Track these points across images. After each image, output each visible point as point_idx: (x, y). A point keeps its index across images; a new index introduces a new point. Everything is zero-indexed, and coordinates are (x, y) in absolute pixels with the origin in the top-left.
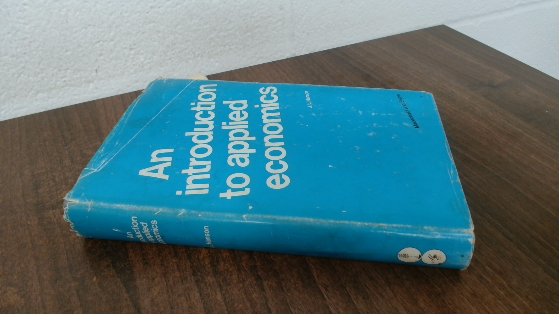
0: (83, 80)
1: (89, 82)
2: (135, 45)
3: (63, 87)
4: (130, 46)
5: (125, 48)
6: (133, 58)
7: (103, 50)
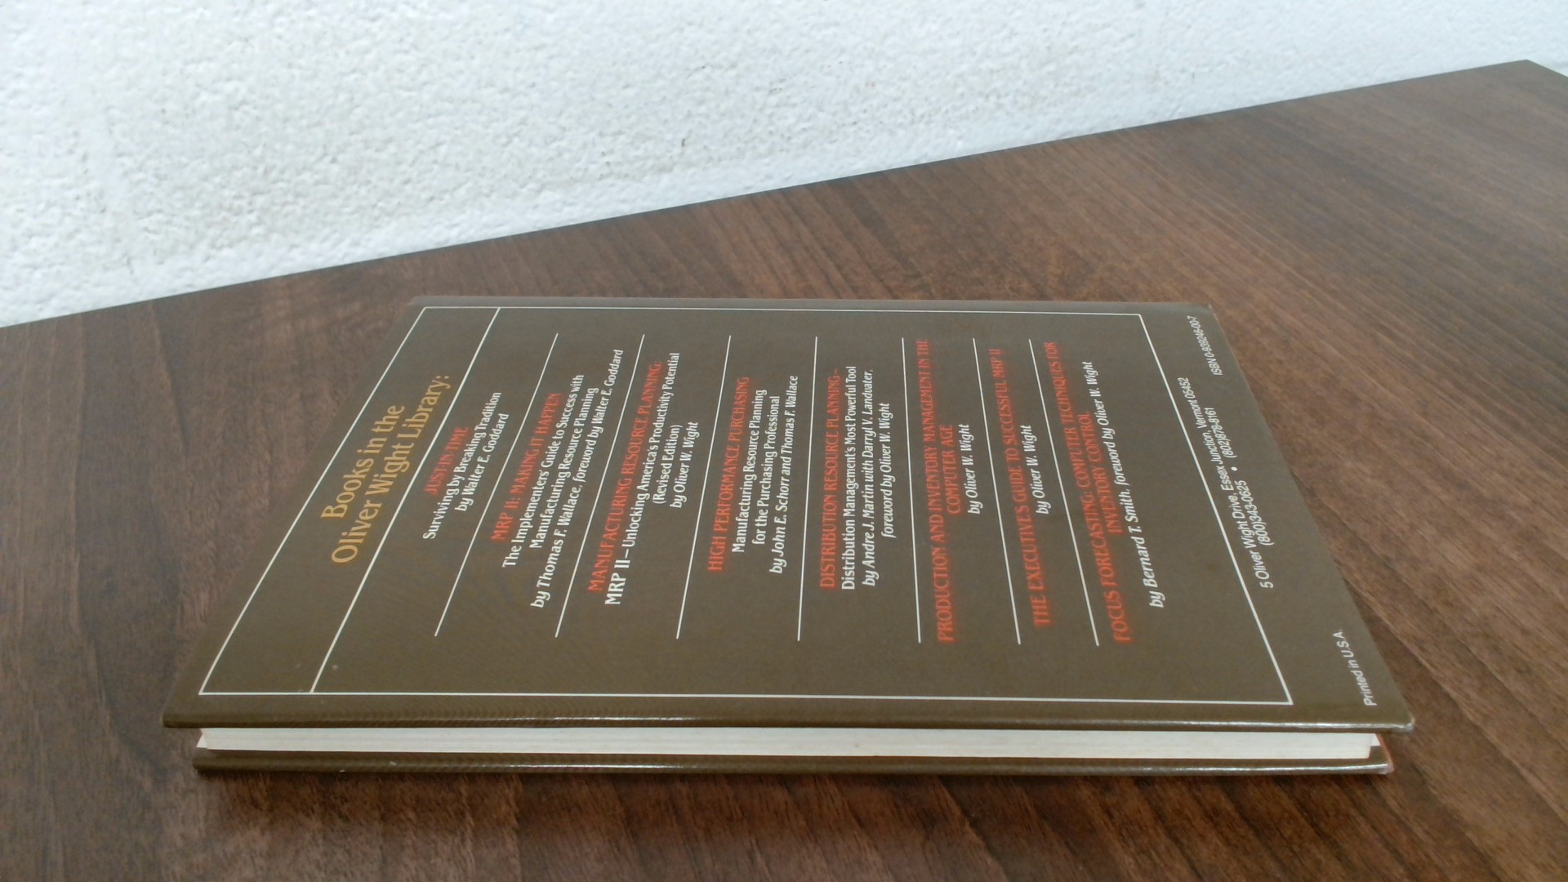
0: (650, 163)
1: (663, 170)
2: (782, 81)
3: (602, 177)
4: (771, 83)
5: (758, 89)
6: (771, 116)
7: (707, 89)
